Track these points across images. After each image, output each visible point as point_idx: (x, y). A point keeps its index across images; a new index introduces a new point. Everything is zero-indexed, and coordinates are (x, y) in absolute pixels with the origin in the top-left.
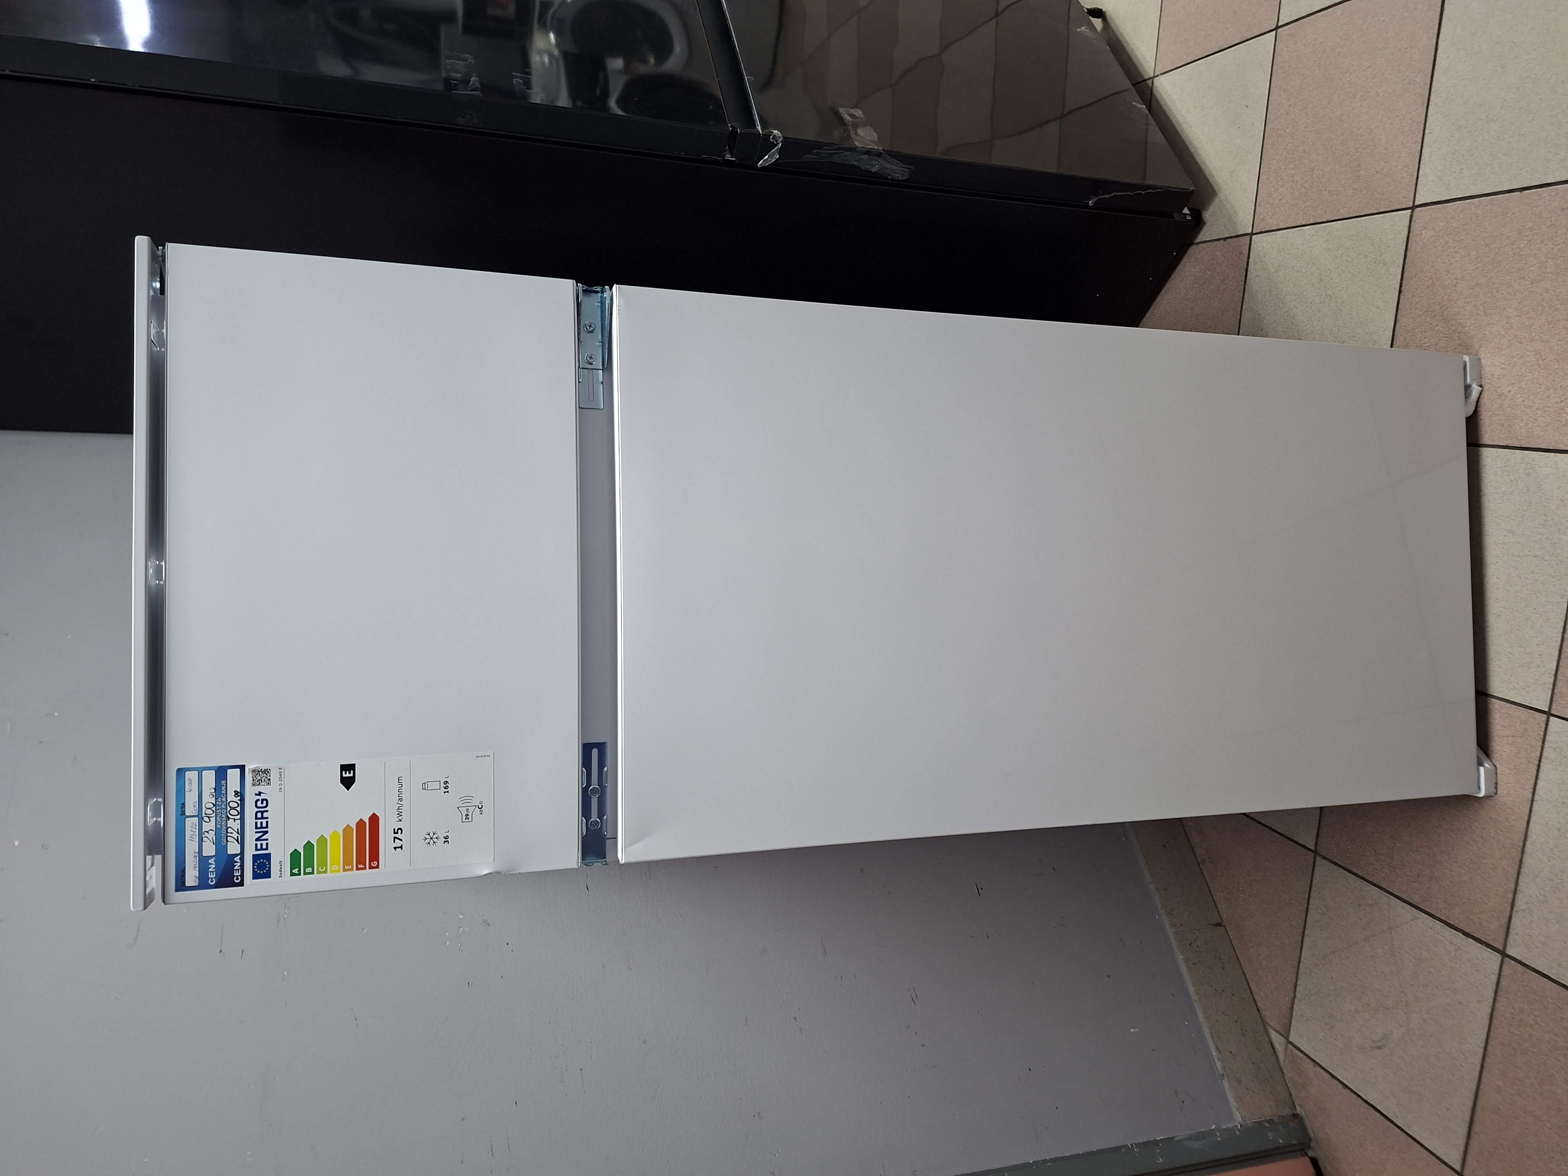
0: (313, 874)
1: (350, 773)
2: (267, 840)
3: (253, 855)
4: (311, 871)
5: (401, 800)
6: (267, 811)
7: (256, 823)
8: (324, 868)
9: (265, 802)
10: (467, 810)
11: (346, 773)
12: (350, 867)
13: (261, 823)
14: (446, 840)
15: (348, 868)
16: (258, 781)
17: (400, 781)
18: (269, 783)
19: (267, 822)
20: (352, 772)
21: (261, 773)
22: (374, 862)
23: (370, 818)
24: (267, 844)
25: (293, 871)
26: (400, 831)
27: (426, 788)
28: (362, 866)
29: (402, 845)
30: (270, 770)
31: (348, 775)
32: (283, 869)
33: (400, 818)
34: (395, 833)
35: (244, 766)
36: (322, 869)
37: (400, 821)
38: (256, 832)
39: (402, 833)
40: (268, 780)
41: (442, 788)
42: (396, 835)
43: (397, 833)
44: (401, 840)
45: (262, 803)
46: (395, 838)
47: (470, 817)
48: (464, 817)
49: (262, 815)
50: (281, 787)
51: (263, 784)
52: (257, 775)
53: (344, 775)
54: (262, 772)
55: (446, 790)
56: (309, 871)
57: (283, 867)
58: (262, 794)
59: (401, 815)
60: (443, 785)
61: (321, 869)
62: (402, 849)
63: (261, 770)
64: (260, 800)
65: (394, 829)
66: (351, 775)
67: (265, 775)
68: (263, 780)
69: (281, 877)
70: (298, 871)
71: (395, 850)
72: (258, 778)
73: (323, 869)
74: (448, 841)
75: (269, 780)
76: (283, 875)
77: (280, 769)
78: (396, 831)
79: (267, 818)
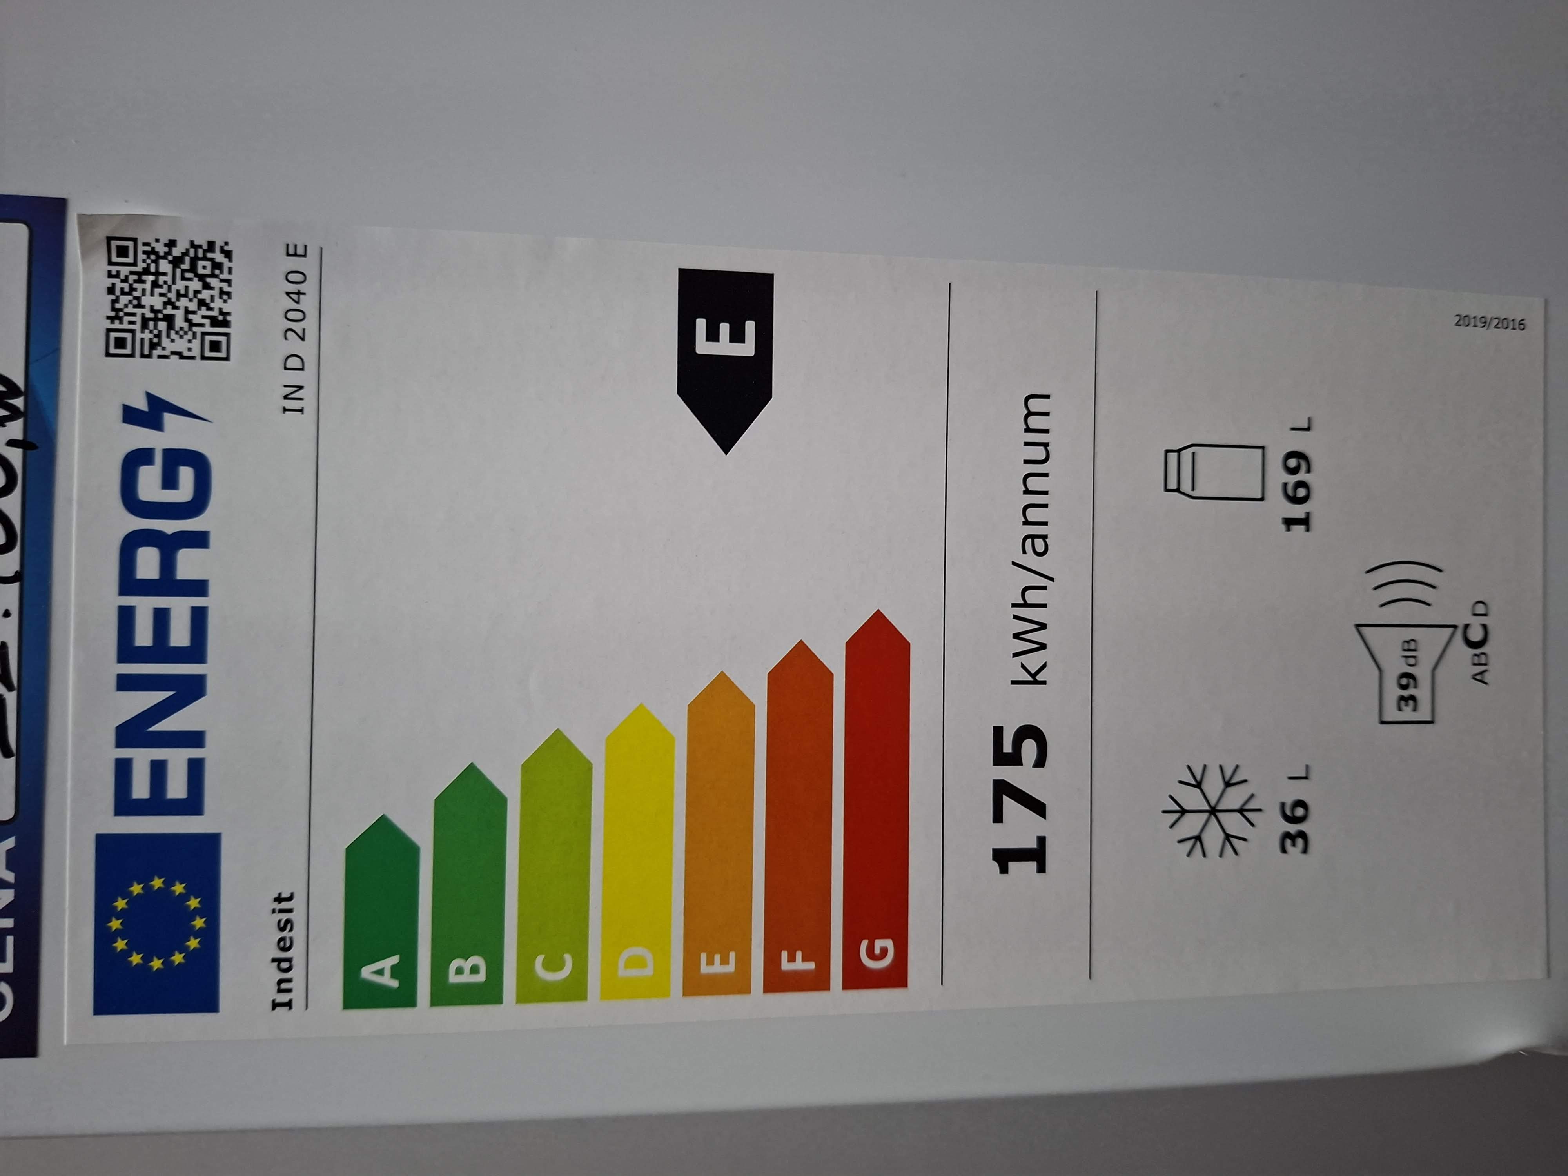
0: (497, 999)
1: (737, 336)
2: (195, 739)
3: (101, 840)
4: (481, 977)
5: (1040, 545)
6: (200, 540)
7: (126, 616)
8: (568, 958)
9: (186, 475)
10: (1410, 646)
11: (713, 335)
12: (731, 968)
13: (161, 618)
14: (1293, 828)
15: (717, 968)
16: (145, 321)
17: (1034, 422)
18: (215, 347)
19: (199, 617)
20: (750, 327)
21: (165, 266)
22: (879, 944)
23: (852, 645)
24: (196, 768)
25: (367, 973)
26: (1029, 748)
27: (1186, 487)
28: (800, 965)
29: (1042, 840)
30: (228, 255)
31: (724, 347)
32: (296, 953)
33: (1033, 661)
34: (1000, 758)
35: (58, 206)
36: (553, 965)
37: (1034, 680)
38: (125, 683)
39: (1040, 762)
40: (214, 322)
41: (1275, 493)
42: (1007, 773)
43: (1015, 759)
44: (1038, 808)
45: (170, 481)
46: (1002, 789)
47: (1422, 692)
48: (1393, 692)
49: (168, 564)
50: (295, 378)
51: (181, 345)
52: (140, 277)
53: (703, 347)
54: (176, 262)
55: (1298, 511)
56: (467, 978)
57: (298, 934)
58: (169, 418)
59: (1043, 646)
60: (1278, 477)
61: (550, 966)
62: (1041, 869)
63: (172, 244)
64: (158, 458)
65: (998, 732)
66: (747, 349)
67: (195, 285)
68: (179, 322)
69: (289, 1004)
70: (395, 971)
71: (1004, 870)
72: (146, 300)
73: (560, 967)
74: (1302, 835)
75: (222, 321)
76: (297, 996)
77: (292, 253)
78: (1008, 748)
79: (199, 588)
